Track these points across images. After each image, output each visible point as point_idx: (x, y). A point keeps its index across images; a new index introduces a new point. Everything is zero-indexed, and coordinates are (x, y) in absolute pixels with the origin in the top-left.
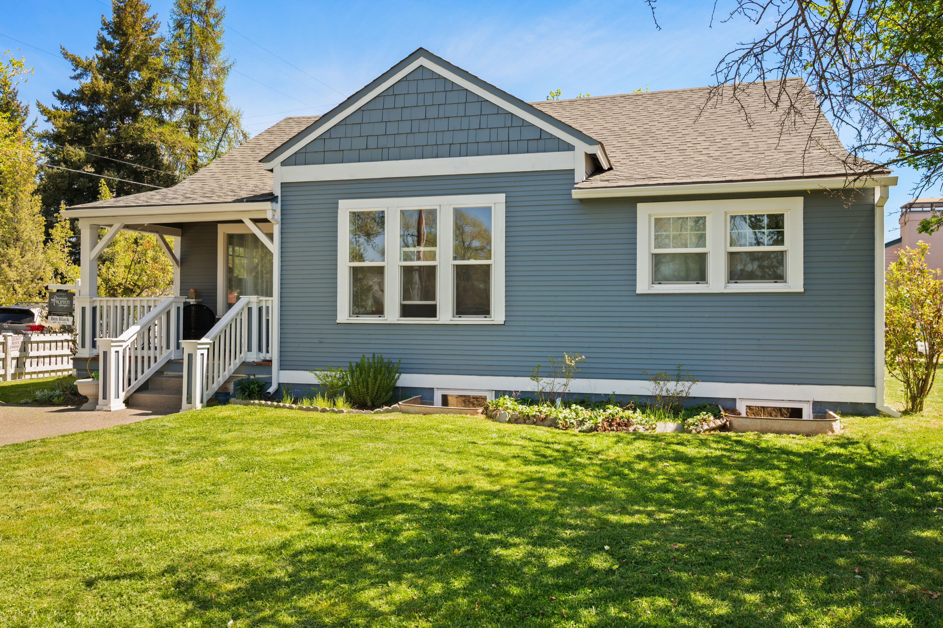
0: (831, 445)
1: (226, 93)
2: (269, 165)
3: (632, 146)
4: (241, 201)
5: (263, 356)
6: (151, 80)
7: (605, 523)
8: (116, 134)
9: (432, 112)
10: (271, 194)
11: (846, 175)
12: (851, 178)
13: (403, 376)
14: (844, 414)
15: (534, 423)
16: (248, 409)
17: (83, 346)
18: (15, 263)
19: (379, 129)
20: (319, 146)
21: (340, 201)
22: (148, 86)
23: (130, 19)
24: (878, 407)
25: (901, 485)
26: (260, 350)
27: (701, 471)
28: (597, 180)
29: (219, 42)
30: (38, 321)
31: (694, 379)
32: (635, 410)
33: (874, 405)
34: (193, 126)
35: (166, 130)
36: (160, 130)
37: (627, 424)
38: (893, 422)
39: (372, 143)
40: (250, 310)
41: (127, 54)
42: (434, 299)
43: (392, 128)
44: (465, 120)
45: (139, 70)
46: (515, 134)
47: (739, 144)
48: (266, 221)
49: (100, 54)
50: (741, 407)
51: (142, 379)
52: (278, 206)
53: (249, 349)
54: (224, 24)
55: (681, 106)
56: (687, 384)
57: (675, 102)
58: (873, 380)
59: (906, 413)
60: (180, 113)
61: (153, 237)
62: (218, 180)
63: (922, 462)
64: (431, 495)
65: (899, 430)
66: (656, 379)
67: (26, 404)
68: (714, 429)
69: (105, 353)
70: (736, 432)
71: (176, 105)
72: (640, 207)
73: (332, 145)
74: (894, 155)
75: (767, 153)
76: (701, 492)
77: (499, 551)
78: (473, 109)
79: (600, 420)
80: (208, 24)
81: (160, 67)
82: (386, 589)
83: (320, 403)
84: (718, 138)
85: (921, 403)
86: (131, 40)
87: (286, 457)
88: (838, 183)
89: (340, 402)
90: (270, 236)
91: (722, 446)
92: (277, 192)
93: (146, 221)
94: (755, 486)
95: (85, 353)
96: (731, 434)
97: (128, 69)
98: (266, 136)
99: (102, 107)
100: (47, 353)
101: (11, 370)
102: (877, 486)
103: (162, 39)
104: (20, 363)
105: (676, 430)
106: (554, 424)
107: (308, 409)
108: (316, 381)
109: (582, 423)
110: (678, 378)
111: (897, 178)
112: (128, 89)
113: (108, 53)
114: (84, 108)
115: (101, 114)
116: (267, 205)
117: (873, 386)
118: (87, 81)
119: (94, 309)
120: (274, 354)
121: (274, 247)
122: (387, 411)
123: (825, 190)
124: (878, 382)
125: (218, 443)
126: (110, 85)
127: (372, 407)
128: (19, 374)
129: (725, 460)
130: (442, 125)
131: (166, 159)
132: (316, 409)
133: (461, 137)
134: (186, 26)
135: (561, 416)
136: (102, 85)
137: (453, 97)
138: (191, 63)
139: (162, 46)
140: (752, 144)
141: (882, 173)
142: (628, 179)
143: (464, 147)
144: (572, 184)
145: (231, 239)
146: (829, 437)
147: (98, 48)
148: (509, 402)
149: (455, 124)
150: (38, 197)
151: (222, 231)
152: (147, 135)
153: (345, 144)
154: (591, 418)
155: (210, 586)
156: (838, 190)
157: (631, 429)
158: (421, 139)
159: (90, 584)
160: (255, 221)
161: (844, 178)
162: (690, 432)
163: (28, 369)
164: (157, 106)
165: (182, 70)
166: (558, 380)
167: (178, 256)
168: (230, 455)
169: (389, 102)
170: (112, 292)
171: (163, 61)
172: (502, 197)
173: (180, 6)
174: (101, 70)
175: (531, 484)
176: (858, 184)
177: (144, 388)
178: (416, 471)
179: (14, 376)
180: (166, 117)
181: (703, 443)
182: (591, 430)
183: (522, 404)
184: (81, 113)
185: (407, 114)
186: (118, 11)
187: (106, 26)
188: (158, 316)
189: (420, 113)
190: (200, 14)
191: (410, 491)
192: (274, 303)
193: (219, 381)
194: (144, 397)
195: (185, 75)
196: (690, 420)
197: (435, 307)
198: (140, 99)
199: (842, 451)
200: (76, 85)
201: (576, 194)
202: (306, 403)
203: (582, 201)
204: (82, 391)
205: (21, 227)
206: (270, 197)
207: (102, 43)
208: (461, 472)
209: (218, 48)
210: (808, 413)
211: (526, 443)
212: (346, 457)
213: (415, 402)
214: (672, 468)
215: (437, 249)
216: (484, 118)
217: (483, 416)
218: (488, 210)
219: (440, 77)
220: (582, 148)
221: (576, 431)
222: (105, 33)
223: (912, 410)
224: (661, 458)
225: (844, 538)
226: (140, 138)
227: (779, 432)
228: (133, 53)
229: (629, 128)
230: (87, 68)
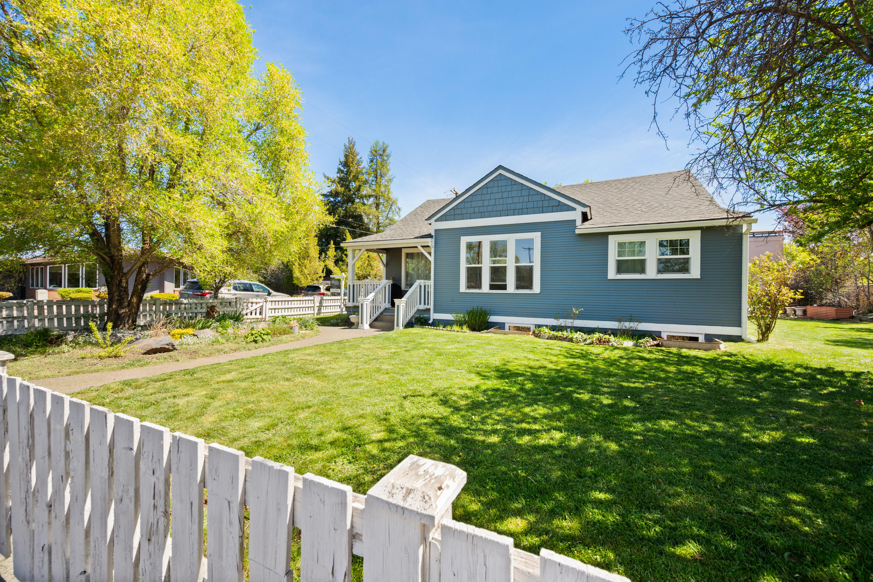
0: (722, 355)
1: (391, 190)
2: (429, 222)
3: (599, 207)
4: (417, 238)
5: (427, 307)
6: (360, 186)
7: (622, 387)
8: (345, 210)
9: (505, 195)
10: (430, 234)
11: (728, 218)
12: (731, 220)
13: (491, 317)
14: (725, 341)
15: (560, 340)
16: (424, 330)
17: (349, 301)
18: (307, 267)
19: (480, 204)
20: (452, 212)
21: (462, 237)
22: (358, 189)
23: (351, 160)
24: (743, 337)
25: (772, 377)
26: (425, 304)
27: (656, 365)
28: (587, 224)
29: (388, 167)
30: (322, 291)
31: (640, 321)
32: (610, 336)
33: (741, 336)
34: (377, 206)
35: (366, 208)
36: (364, 207)
37: (609, 341)
38: (754, 345)
39: (477, 210)
40: (420, 286)
41: (350, 175)
42: (505, 281)
43: (486, 203)
44: (521, 198)
45: (354, 182)
46: (546, 204)
47: (658, 204)
48: (428, 246)
49: (339, 175)
50: (664, 336)
51: (375, 316)
52: (433, 240)
53: (420, 304)
54: (391, 160)
55: (623, 187)
56: (636, 323)
57: (619, 185)
58: (741, 324)
59: (758, 341)
60: (372, 200)
61: (375, 255)
62: (401, 229)
63: (779, 366)
64: (529, 370)
65: (759, 350)
66: (619, 321)
67: (328, 326)
68: (653, 346)
69: (362, 304)
70: (665, 347)
71: (370, 196)
72: (610, 237)
73: (458, 212)
74: (758, 207)
75: (674, 209)
76: (662, 375)
77: (576, 395)
78: (525, 193)
79: (594, 339)
80: (384, 160)
81: (364, 180)
82: (533, 408)
83: (456, 328)
84: (646, 202)
85: (768, 336)
86: (351, 169)
87: (455, 350)
88: (723, 223)
89: (465, 327)
90: (430, 254)
91: (660, 354)
92: (433, 234)
93: (375, 248)
94: (689, 373)
95: (350, 304)
96: (663, 348)
97: (350, 182)
98: (420, 209)
99: (339, 199)
100: (329, 304)
101: (316, 311)
102: (758, 377)
103: (364, 168)
104: (319, 309)
105: (634, 345)
106: (571, 340)
107: (450, 331)
108: (452, 318)
109: (585, 340)
110: (631, 320)
111: (757, 219)
112: (350, 190)
113: (342, 175)
114: (332, 199)
115: (339, 202)
116: (429, 240)
117: (740, 327)
118: (334, 187)
119: (354, 286)
120: (431, 307)
121: (431, 259)
122: (487, 333)
123: (715, 226)
124: (743, 325)
125: (420, 344)
126: (343, 189)
127: (479, 330)
128: (319, 313)
129: (667, 361)
130: (510, 201)
131: (366, 220)
132: (454, 331)
133: (519, 206)
134: (375, 161)
135: (575, 337)
136: (340, 189)
137: (515, 188)
138: (376, 177)
139: (364, 171)
140: (665, 204)
141: (749, 217)
142: (603, 223)
143: (521, 211)
144: (575, 227)
145: (408, 255)
146: (718, 352)
147: (338, 173)
148: (546, 330)
149: (516, 200)
150: (316, 239)
151: (404, 251)
152: (358, 210)
153: (464, 211)
154: (589, 338)
155: (455, 401)
156: (723, 226)
157: (610, 344)
158: (500, 208)
159: (405, 398)
160: (423, 247)
161: (726, 220)
162: (641, 347)
163: (323, 311)
164: (362, 197)
165: (373, 181)
166: (568, 320)
167: (385, 262)
168: (430, 349)
169: (485, 191)
170: (359, 278)
171: (364, 177)
172: (539, 234)
173: (372, 152)
174: (339, 183)
175: (575, 367)
176: (735, 223)
177: (376, 320)
178: (516, 359)
179: (317, 314)
180: (366, 202)
181: (650, 352)
182: (590, 344)
183: (553, 331)
184: (331, 202)
185: (493, 196)
186: (346, 156)
187: (341, 163)
188: (381, 289)
189: (499, 196)
190: (381, 155)
191: (518, 367)
192: (431, 283)
193: (409, 317)
194: (377, 324)
195: (374, 183)
196: (640, 341)
197: (506, 285)
198: (355, 195)
199: (729, 359)
200: (329, 190)
201: (577, 232)
202: (449, 328)
203: (580, 235)
204: (352, 320)
205: (310, 251)
206: (429, 236)
207: (340, 171)
208: (538, 361)
209: (388, 170)
210: (701, 339)
211: (561, 349)
212: (481, 352)
213: (497, 328)
214: (641, 363)
215: (507, 259)
216: (530, 197)
217: (533, 336)
218: (532, 240)
219: (509, 178)
220: (580, 209)
221: (583, 344)
222: (340, 166)
223: (762, 340)
224: (632, 358)
225: (754, 400)
226: (355, 211)
227: (689, 348)
228: (352, 174)
229: (596, 199)
230: (333, 182)
